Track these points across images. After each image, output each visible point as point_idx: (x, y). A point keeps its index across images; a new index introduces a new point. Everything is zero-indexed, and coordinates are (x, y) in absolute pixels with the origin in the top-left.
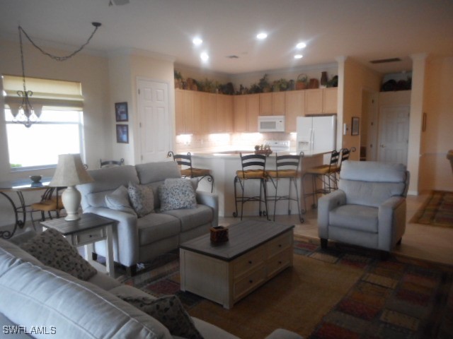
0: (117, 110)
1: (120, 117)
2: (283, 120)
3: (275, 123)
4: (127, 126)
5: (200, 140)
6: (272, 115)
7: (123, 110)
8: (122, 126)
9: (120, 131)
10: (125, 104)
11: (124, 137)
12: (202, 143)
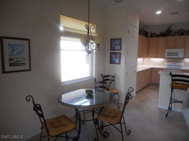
0: (111, 43)
1: (114, 47)
2: (183, 51)
3: (178, 53)
4: (120, 53)
6: (175, 48)
7: (118, 43)
8: (116, 53)
9: (114, 56)
10: (120, 40)
11: (117, 61)
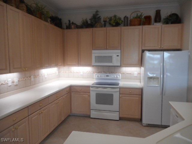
2: (119, 54)
3: (111, 57)
5: (30, 77)
6: (107, 49)
12: (32, 79)
